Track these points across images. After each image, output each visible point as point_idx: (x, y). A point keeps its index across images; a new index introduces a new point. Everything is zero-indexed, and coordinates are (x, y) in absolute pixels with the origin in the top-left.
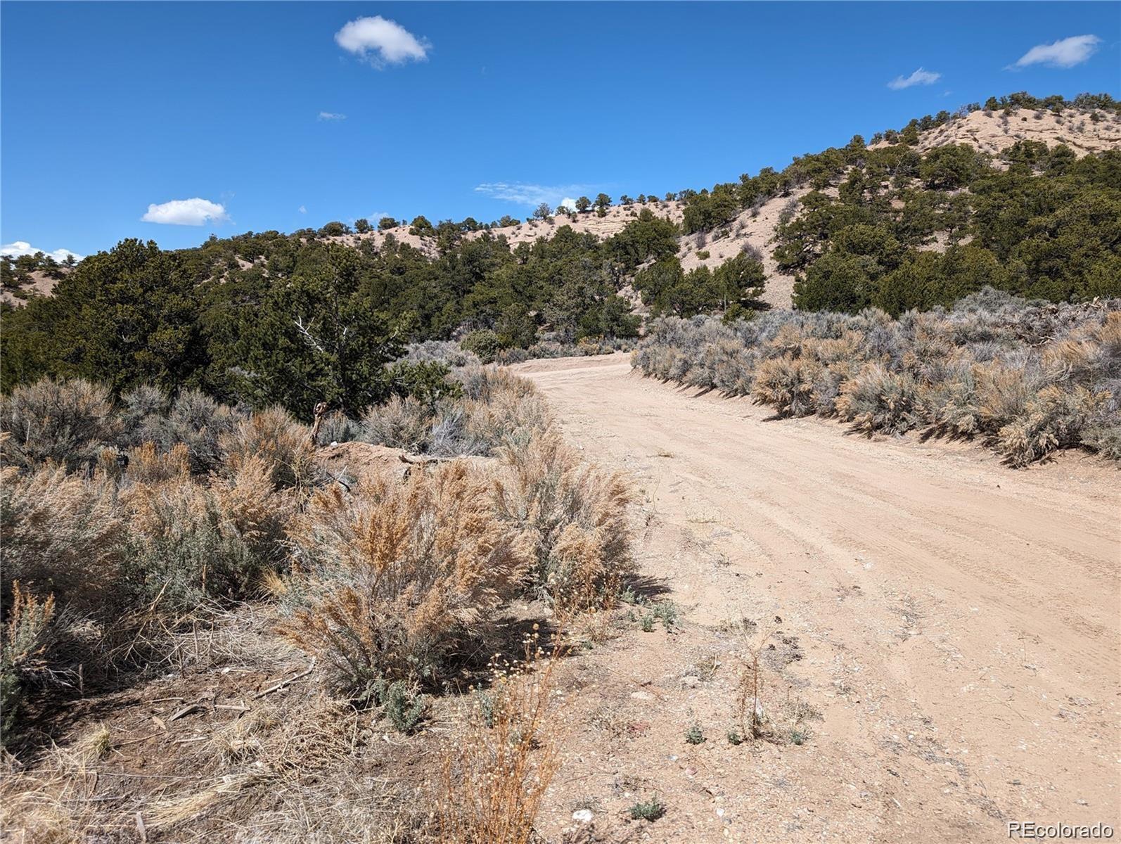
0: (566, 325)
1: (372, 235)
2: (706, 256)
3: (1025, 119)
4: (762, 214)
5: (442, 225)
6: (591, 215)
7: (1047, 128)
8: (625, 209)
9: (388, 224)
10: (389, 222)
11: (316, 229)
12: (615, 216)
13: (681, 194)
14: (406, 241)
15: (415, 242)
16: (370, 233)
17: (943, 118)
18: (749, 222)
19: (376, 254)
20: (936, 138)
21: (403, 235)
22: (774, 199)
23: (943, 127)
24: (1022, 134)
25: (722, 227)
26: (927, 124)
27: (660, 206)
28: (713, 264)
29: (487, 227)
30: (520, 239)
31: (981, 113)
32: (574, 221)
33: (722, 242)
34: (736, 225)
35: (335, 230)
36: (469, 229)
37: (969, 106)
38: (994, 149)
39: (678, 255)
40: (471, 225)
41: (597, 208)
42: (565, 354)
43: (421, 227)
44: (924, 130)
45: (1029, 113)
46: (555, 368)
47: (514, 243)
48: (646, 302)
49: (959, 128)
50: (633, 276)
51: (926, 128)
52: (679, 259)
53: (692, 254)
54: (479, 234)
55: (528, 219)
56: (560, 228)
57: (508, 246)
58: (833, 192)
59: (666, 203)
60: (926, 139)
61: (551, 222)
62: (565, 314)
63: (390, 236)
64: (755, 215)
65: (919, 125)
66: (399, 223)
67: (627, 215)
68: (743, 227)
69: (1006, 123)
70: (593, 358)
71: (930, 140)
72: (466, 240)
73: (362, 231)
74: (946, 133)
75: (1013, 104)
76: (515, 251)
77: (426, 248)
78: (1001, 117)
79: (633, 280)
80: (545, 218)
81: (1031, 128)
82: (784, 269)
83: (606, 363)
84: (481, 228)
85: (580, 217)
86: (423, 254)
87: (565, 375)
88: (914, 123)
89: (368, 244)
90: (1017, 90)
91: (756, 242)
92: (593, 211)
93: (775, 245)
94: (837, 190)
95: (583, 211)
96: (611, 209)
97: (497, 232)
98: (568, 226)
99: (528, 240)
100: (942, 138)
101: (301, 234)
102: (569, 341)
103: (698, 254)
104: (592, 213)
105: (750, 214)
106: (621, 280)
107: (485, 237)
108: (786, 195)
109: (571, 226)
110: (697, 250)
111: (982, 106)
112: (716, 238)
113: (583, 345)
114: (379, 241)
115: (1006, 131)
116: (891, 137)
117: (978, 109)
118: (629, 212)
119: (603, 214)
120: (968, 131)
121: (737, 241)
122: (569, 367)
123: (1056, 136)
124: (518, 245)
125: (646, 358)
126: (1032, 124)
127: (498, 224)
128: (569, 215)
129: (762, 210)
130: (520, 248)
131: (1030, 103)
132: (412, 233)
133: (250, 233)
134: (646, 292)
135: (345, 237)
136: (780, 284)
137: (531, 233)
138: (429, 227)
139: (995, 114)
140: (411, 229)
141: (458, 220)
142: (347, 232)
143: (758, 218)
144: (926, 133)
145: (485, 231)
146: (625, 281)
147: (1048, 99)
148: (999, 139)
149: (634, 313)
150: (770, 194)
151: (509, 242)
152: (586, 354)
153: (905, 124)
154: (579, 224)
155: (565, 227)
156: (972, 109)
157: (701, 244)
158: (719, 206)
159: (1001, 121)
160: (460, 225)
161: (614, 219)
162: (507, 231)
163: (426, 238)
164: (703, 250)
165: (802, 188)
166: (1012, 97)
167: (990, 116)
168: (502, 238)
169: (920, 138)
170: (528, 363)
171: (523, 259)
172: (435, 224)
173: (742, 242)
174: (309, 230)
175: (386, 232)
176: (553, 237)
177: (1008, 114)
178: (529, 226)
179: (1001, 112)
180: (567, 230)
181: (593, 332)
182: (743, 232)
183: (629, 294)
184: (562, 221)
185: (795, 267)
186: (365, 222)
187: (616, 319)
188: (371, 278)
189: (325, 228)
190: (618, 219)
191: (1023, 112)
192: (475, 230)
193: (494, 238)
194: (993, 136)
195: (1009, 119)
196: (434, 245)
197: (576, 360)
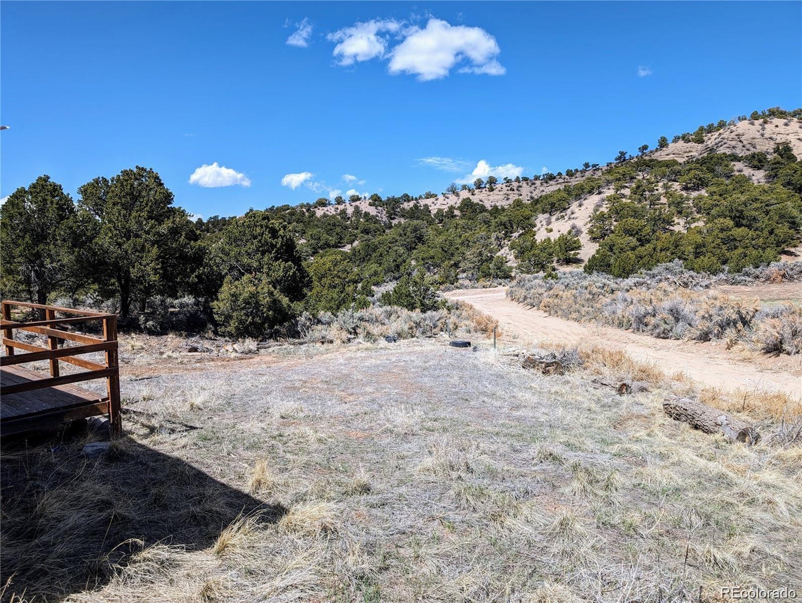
0: (472, 271)
1: (345, 206)
2: (551, 230)
3: (777, 126)
4: (584, 205)
5: (389, 199)
6: (484, 190)
7: (792, 132)
8: (506, 186)
9: (355, 199)
10: (356, 198)
11: (311, 203)
12: (499, 191)
13: (543, 175)
14: (367, 210)
15: (372, 211)
16: (344, 205)
17: (722, 125)
18: (577, 210)
19: (349, 218)
20: (716, 139)
21: (365, 207)
22: (592, 196)
23: (721, 131)
24: (774, 136)
25: (561, 212)
26: (711, 129)
27: (530, 184)
28: (554, 236)
29: (416, 199)
30: (438, 206)
31: (746, 122)
32: (473, 195)
33: (561, 222)
34: (569, 211)
35: (323, 203)
36: (405, 201)
37: (739, 117)
38: (754, 147)
39: (535, 229)
40: (407, 198)
41: (488, 186)
42: (473, 287)
43: (376, 200)
44: (708, 133)
45: (780, 122)
46: (468, 295)
47: (434, 210)
48: (516, 257)
49: (731, 132)
50: (509, 241)
51: (710, 132)
52: (535, 232)
53: (543, 229)
54: (412, 204)
55: (442, 194)
56: (464, 200)
57: (430, 212)
58: (627, 192)
59: (534, 181)
60: (709, 139)
61: (458, 195)
62: (472, 265)
63: (357, 207)
64: (580, 205)
65: (705, 129)
66: (361, 198)
67: (508, 190)
68: (573, 213)
69: (764, 129)
70: (487, 289)
71: (712, 140)
72: (404, 209)
73: (338, 204)
74: (722, 136)
75: (770, 115)
76: (435, 215)
77: (379, 215)
78: (761, 125)
79: (509, 243)
80: (454, 193)
81: (781, 132)
82: (594, 239)
83: (494, 292)
84: (412, 200)
85: (476, 191)
86: (378, 218)
87: (473, 298)
88: (702, 129)
89: (344, 212)
90: (773, 106)
91: (579, 223)
92: (485, 187)
93: (589, 225)
94: (629, 190)
95: (479, 187)
96: (497, 186)
97: (422, 202)
98: (469, 198)
99: (443, 207)
100: (719, 139)
101: (302, 206)
102: (474, 279)
103: (547, 229)
104: (485, 189)
105: (578, 205)
106: (502, 243)
107: (416, 206)
108: (600, 193)
109: (471, 198)
110: (546, 227)
111: (748, 117)
112: (557, 219)
113: (482, 282)
114: (350, 210)
115: (762, 135)
116: (686, 138)
117: (745, 119)
118: (509, 188)
119: (492, 190)
120: (736, 135)
121: (569, 222)
122: (476, 294)
123: (798, 137)
124: (436, 211)
125: (511, 292)
126: (782, 129)
127: (423, 197)
128: (470, 190)
129: (585, 202)
130: (438, 213)
131: (782, 114)
132: (370, 205)
133: (273, 206)
134: (516, 252)
135: (329, 208)
136: (590, 248)
137: (445, 202)
138: (381, 201)
139: (756, 122)
140: (370, 202)
141: (398, 195)
142: (329, 204)
143: (583, 208)
144: (710, 135)
145: (415, 202)
146: (504, 244)
147: (795, 111)
148: (757, 140)
149: (509, 264)
150: (591, 192)
151: (430, 208)
152: (484, 287)
153: (696, 129)
154: (476, 196)
155: (467, 199)
156: (741, 119)
157: (549, 223)
158: (560, 200)
159: (760, 127)
160: (400, 198)
161: (499, 193)
162: (429, 202)
163: (379, 208)
164: (549, 227)
165: (609, 189)
166: (769, 111)
167: (753, 124)
168: (426, 206)
169: (705, 138)
170: (454, 291)
171: (440, 220)
172: (384, 199)
173: (571, 222)
174: (308, 204)
175: (354, 204)
176: (459, 205)
177: (765, 122)
178: (444, 198)
179: (761, 121)
180: (468, 201)
181: (487, 275)
182: (572, 216)
183: (506, 252)
184: (465, 194)
185: (600, 238)
186: (341, 198)
187: (499, 269)
188: (350, 236)
189: (317, 202)
190: (502, 193)
191: (776, 121)
192: (409, 201)
193: (420, 206)
194: (754, 138)
195: (766, 126)
196: (384, 212)
197: (478, 290)
